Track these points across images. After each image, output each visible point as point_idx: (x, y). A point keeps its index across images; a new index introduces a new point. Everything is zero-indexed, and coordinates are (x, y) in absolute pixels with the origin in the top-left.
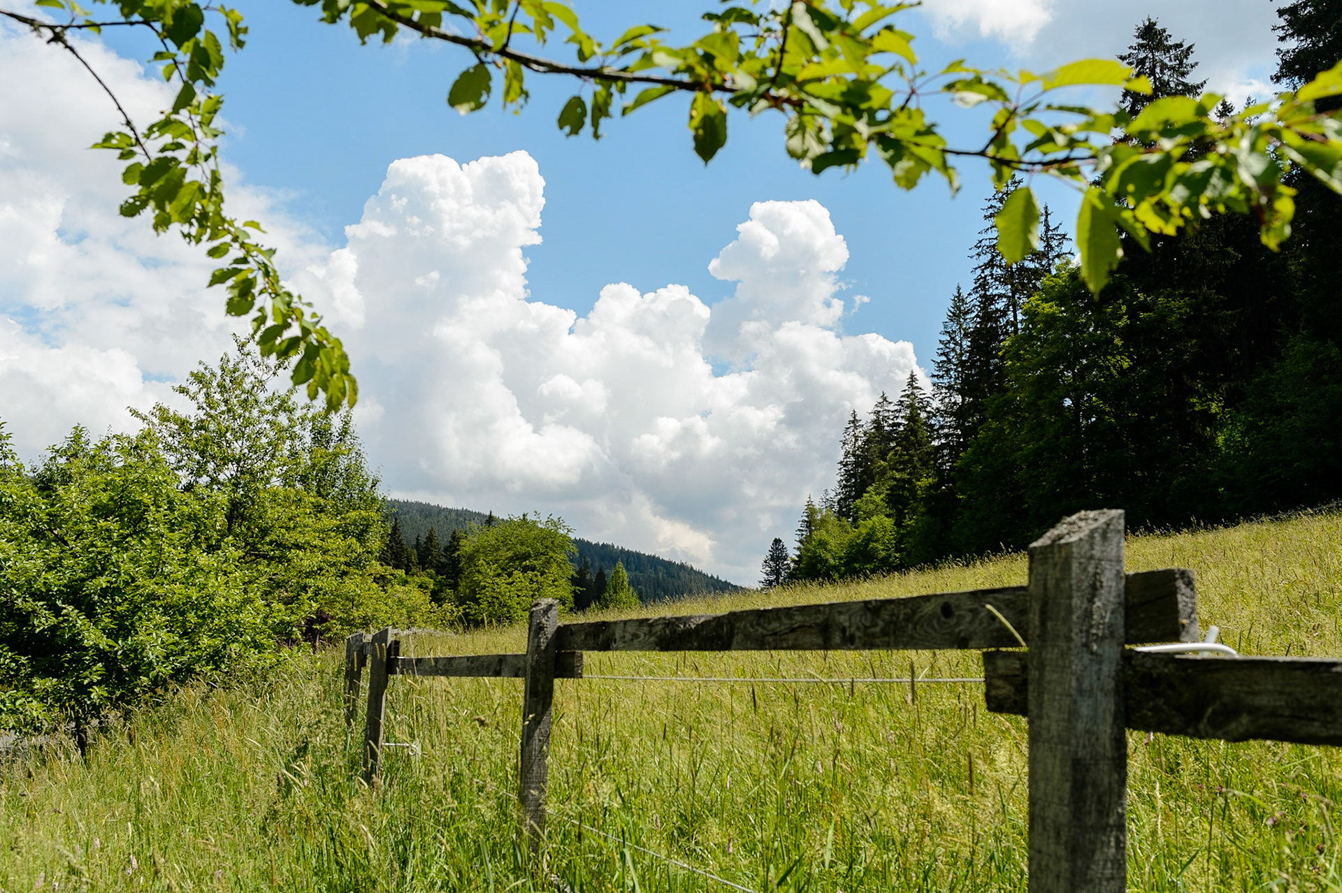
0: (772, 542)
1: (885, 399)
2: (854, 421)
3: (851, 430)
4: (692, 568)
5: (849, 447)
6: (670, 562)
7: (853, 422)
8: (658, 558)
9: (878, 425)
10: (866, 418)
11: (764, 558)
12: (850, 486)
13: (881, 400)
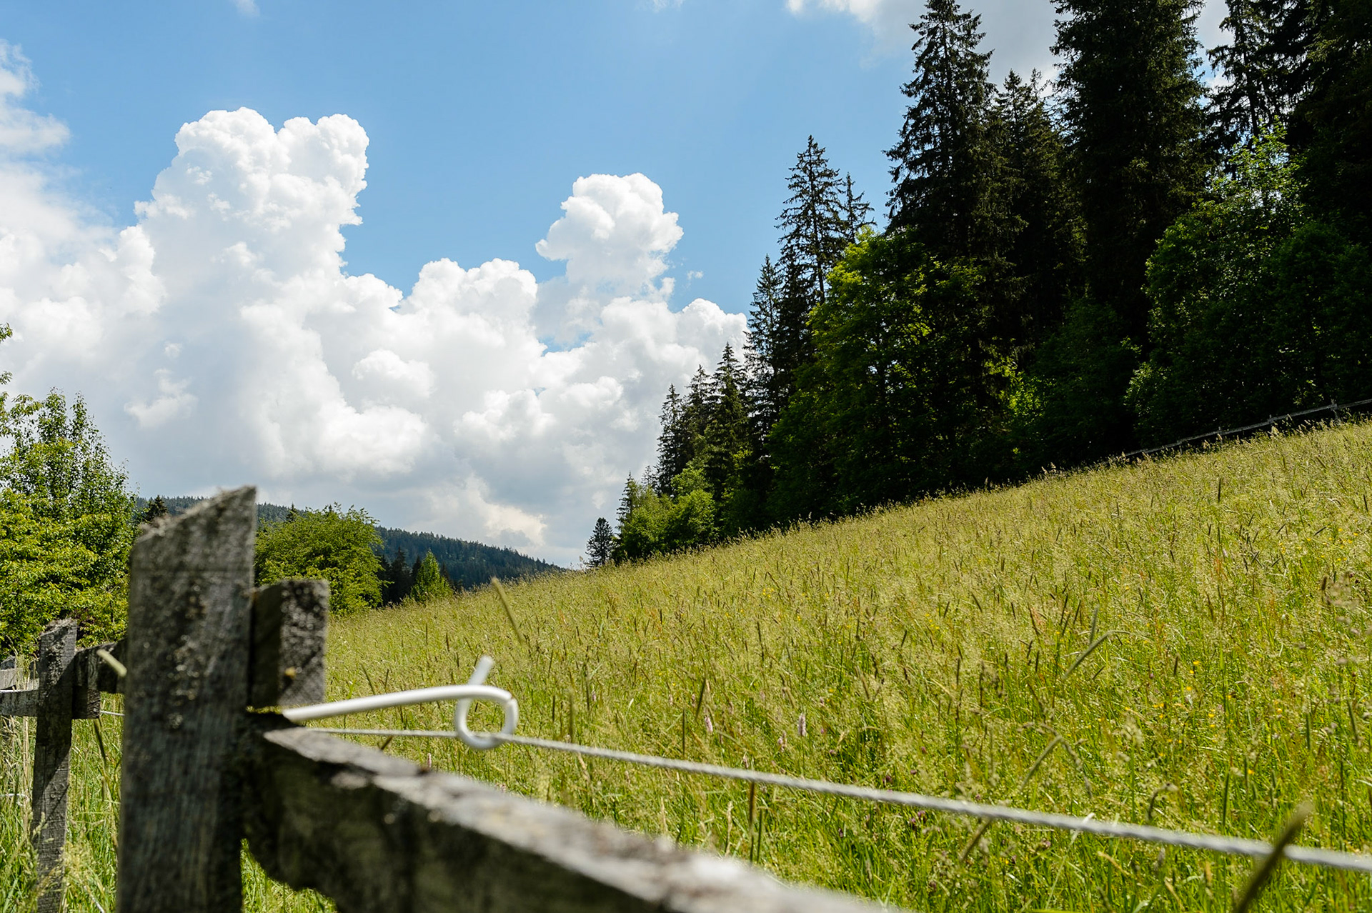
0: (596, 522)
1: (702, 373)
2: (673, 396)
3: (669, 405)
4: (517, 553)
5: (668, 423)
6: (493, 549)
7: (671, 397)
8: (481, 545)
9: (696, 398)
10: (685, 394)
11: (589, 539)
12: (670, 462)
13: (698, 374)
